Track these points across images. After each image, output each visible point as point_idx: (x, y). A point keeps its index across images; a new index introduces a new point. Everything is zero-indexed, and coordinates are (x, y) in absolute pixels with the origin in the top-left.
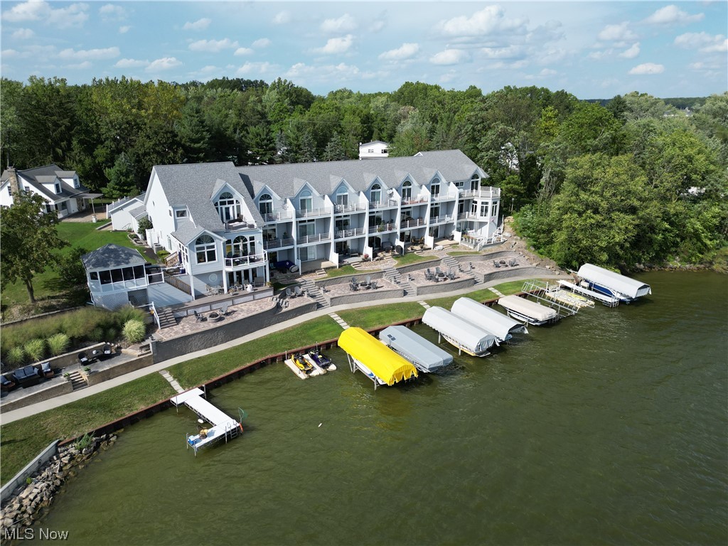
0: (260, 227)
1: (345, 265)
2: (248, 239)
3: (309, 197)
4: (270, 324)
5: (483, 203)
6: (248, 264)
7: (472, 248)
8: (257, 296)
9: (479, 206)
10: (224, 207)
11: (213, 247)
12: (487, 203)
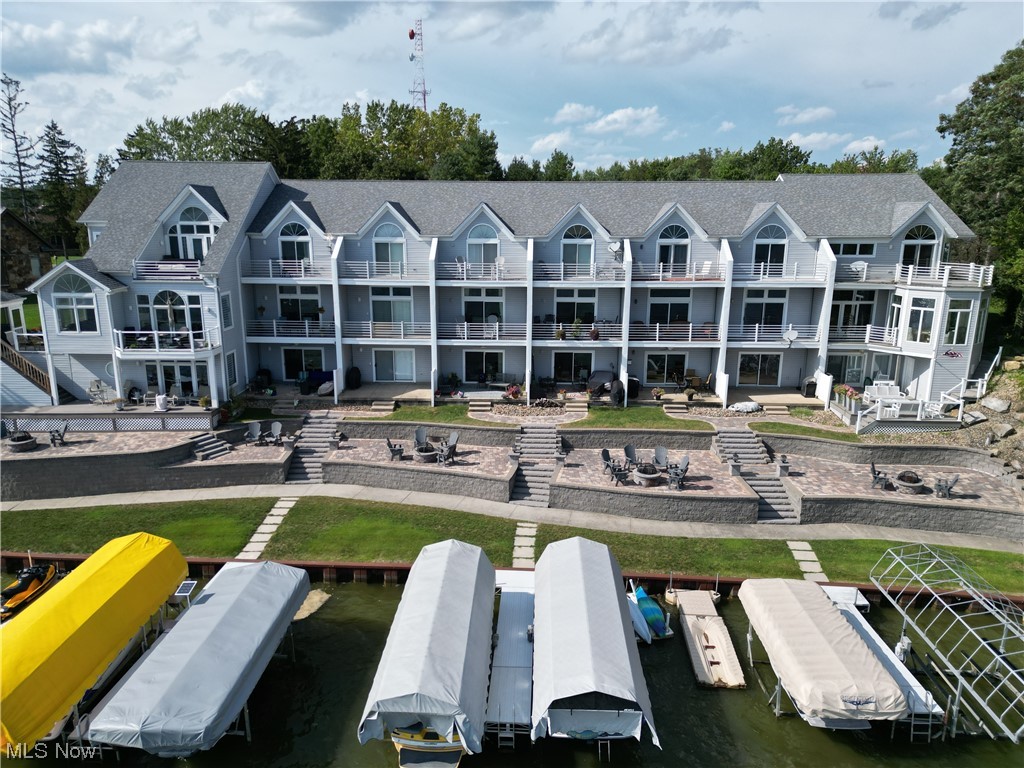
0: (211, 278)
1: (454, 402)
2: (186, 300)
3: (399, 240)
4: (144, 488)
5: (916, 302)
6: (157, 349)
7: (847, 421)
8: (172, 423)
9: (906, 309)
10: (190, 238)
11: (89, 301)
12: (931, 303)
